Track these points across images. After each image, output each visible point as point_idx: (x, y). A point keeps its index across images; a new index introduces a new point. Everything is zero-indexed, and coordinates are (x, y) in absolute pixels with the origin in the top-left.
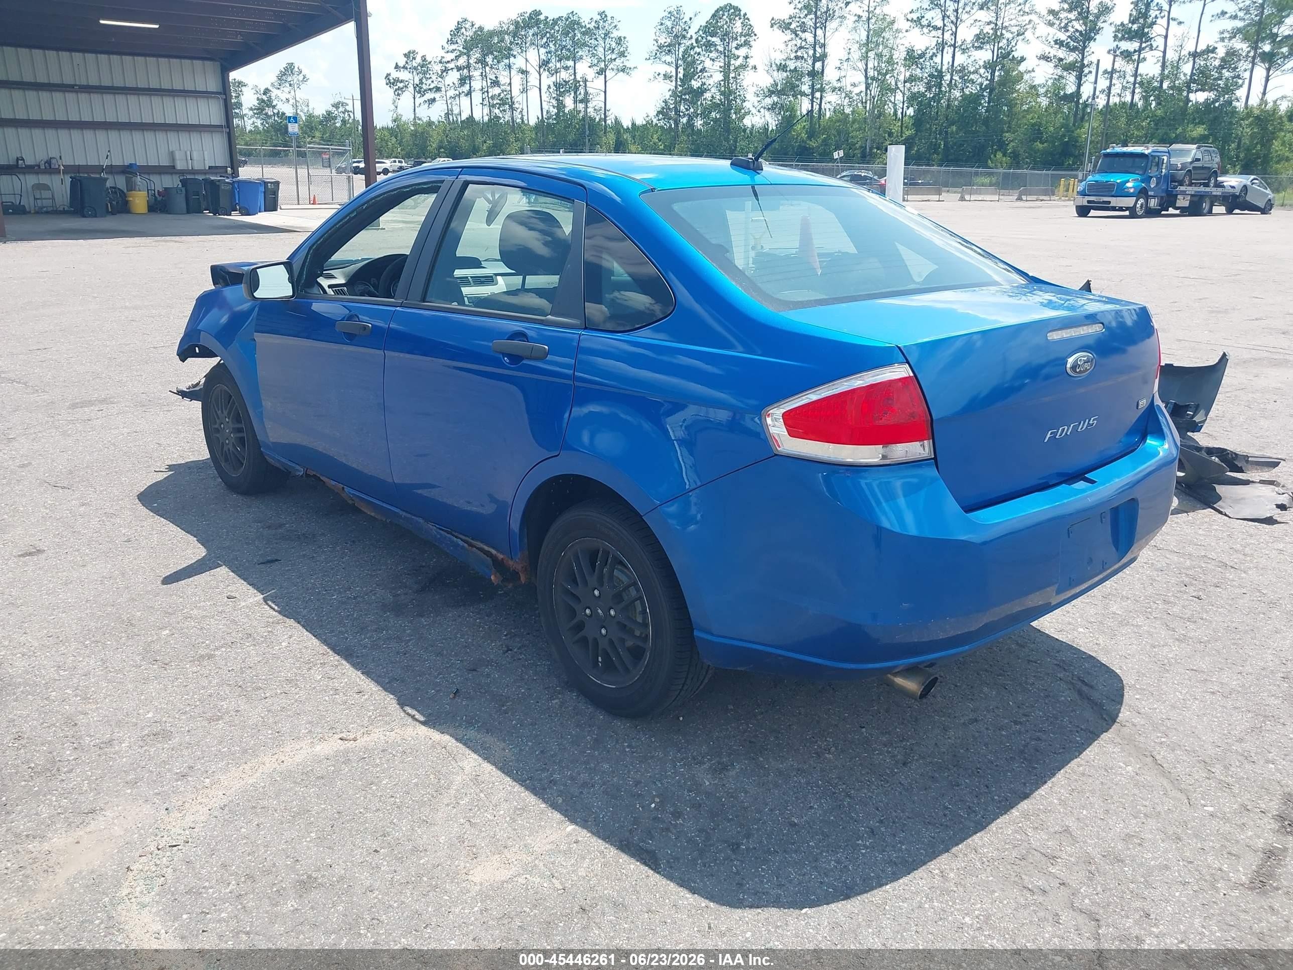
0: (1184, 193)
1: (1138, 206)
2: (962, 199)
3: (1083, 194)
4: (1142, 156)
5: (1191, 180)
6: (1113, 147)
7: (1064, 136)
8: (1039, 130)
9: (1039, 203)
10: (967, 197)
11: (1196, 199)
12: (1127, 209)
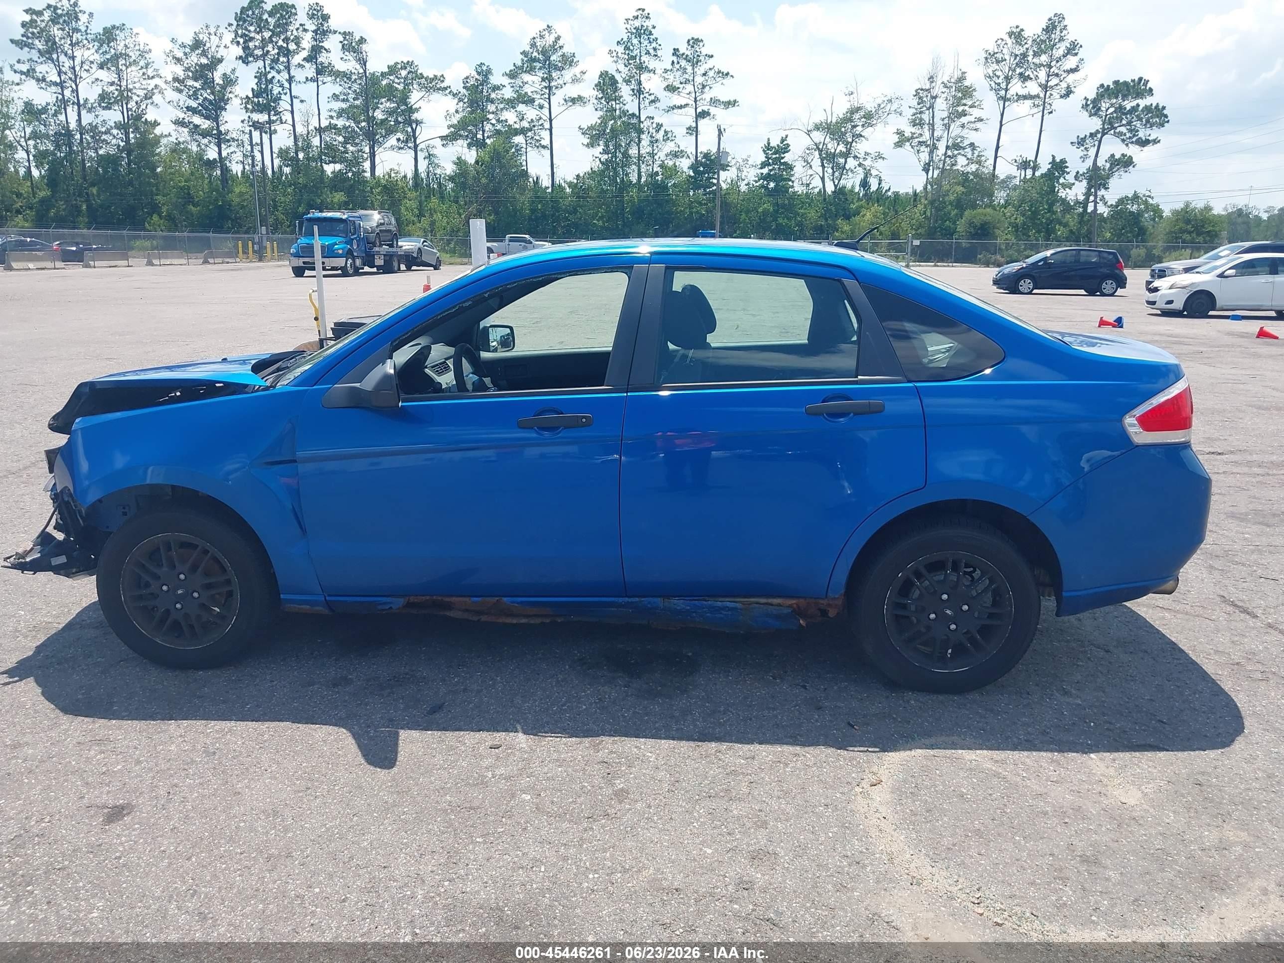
0: (378, 253)
1: (348, 265)
2: (150, 263)
3: (297, 255)
4: (340, 220)
5: (380, 242)
6: (313, 213)
7: (217, 200)
8: (189, 194)
9: (225, 266)
10: (156, 262)
11: (388, 258)
12: (341, 268)
